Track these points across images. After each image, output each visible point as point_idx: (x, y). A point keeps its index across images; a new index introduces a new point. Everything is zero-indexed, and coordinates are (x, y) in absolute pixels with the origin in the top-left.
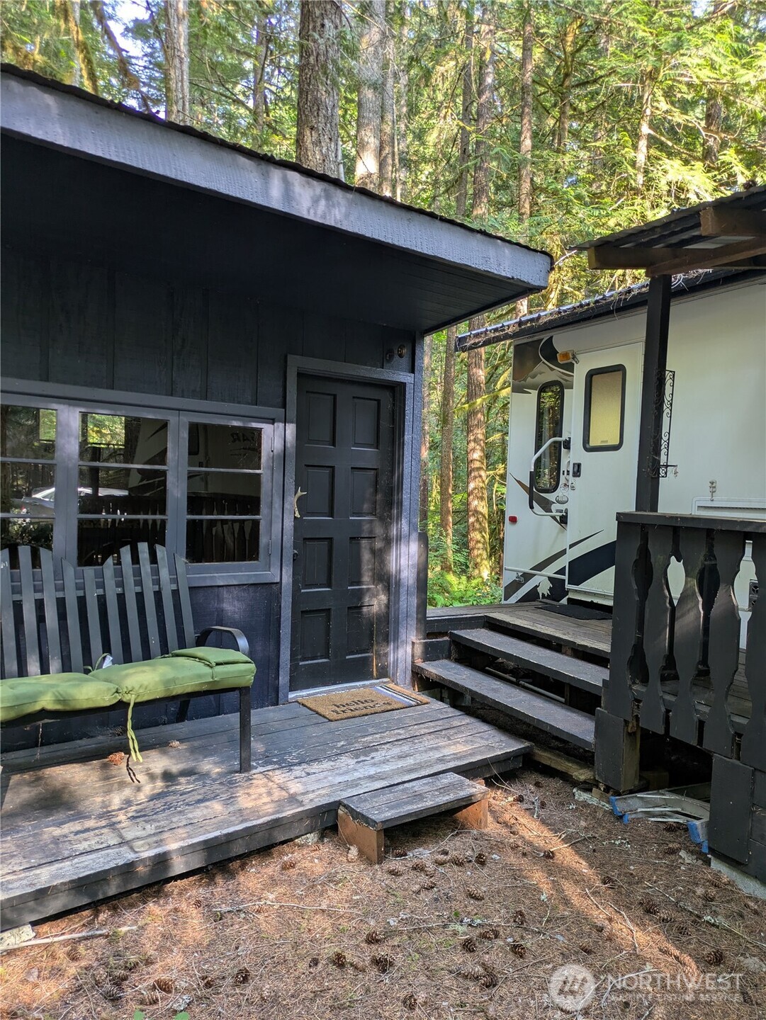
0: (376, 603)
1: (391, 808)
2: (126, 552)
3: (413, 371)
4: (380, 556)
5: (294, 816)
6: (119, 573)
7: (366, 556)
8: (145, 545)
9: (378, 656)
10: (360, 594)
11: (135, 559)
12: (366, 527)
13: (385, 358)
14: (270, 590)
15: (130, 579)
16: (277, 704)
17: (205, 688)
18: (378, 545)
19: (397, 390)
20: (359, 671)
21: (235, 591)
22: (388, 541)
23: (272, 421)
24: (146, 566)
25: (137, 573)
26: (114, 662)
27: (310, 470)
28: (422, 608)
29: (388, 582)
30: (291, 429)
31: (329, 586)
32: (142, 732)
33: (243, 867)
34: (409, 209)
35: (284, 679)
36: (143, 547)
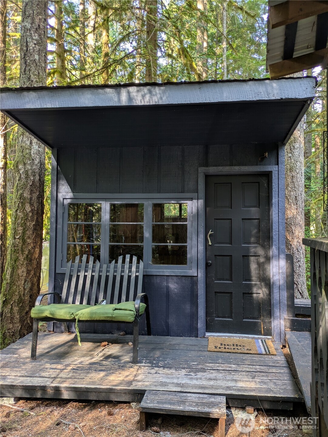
0: (260, 293)
2: (120, 259)
3: (278, 164)
4: (261, 266)
6: (116, 267)
7: (253, 266)
8: (129, 255)
9: (264, 323)
10: (250, 287)
11: (124, 261)
12: (252, 250)
13: (262, 159)
14: (193, 279)
15: (120, 269)
16: (197, 337)
18: (262, 260)
19: (268, 175)
20: (252, 329)
21: (175, 278)
22: (268, 259)
23: (191, 199)
24: (127, 265)
25: (123, 267)
27: (218, 221)
28: (291, 297)
29: (267, 282)
30: (201, 202)
31: (231, 280)
35: (201, 324)
36: (128, 257)
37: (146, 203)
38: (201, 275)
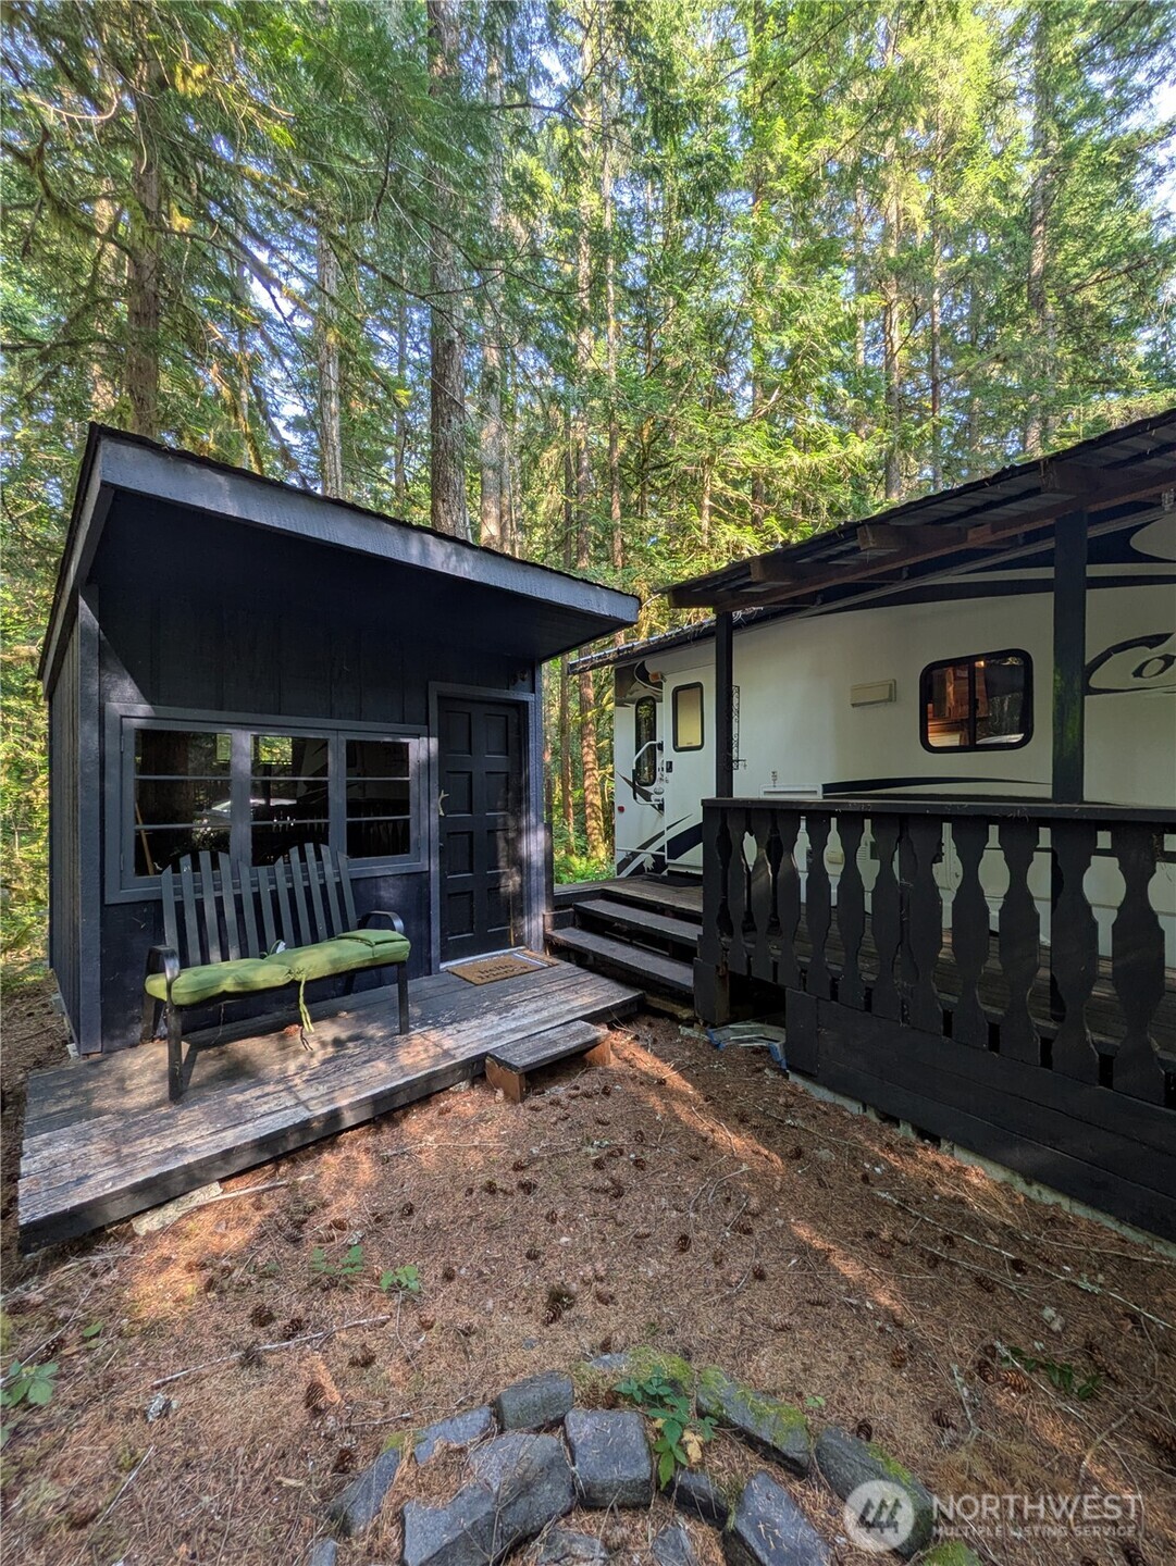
0: (511, 883)
1: (530, 1055)
2: (294, 853)
3: (533, 691)
4: (513, 844)
5: (447, 1067)
6: (289, 871)
7: (502, 844)
8: (311, 845)
9: (515, 928)
10: (497, 877)
11: (303, 858)
12: (500, 821)
13: (511, 681)
14: (421, 878)
15: (298, 876)
16: (430, 974)
17: (367, 964)
18: (511, 835)
19: (522, 707)
20: (500, 942)
21: (391, 881)
22: (519, 832)
23: (418, 736)
24: (312, 863)
25: (305, 869)
26: (286, 947)
27: (452, 776)
28: (550, 884)
29: (520, 864)
30: (434, 742)
31: (471, 871)
32: (314, 1006)
33: (405, 1115)
34: (524, 563)
35: (435, 952)
36: (309, 847)
37: (332, 738)
38: (435, 867)
